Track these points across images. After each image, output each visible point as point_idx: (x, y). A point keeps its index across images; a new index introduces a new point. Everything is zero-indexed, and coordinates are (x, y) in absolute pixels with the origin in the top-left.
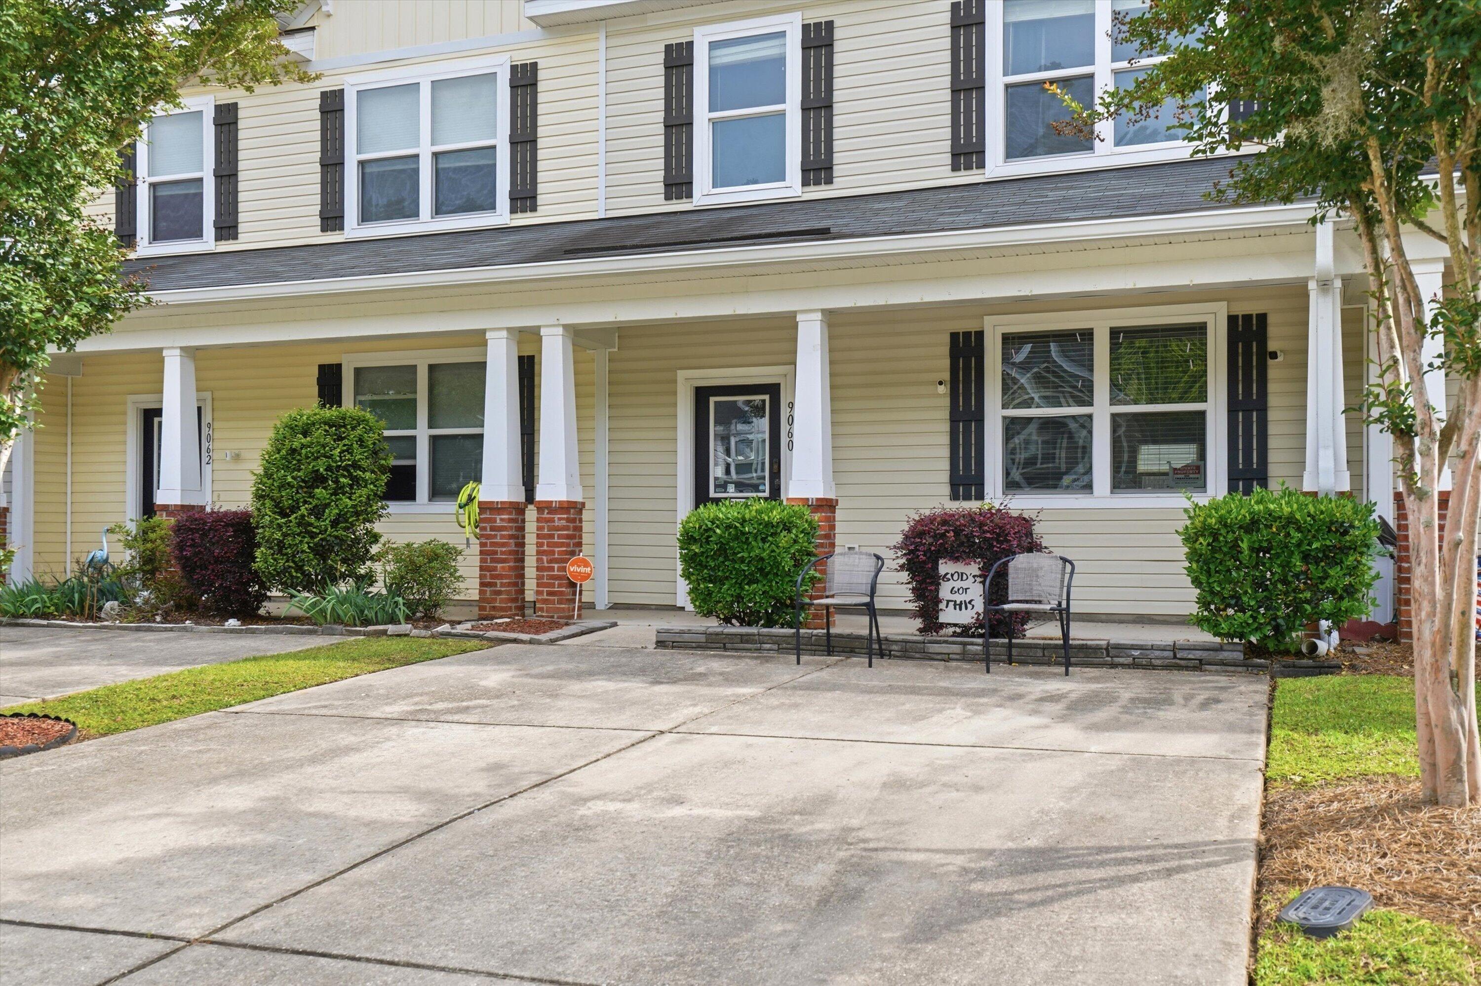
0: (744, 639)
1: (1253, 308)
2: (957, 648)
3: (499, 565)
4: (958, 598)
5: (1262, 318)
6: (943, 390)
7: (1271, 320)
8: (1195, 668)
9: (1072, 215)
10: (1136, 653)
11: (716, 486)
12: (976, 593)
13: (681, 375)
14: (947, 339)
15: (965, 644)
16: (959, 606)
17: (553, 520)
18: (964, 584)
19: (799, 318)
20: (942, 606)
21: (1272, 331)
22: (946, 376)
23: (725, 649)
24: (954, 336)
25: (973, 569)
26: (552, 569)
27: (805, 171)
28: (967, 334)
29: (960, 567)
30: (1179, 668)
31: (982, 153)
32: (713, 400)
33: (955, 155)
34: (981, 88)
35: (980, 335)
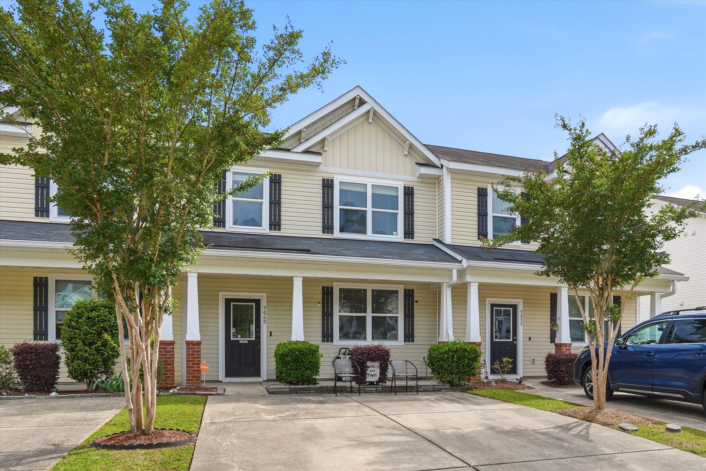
0: (303, 389)
1: (410, 287)
2: (374, 389)
3: (168, 366)
4: (372, 373)
5: (413, 290)
6: (320, 305)
7: (415, 291)
8: (439, 391)
9: (389, 257)
10: (424, 387)
11: (233, 336)
12: (377, 371)
13: (221, 294)
14: (321, 288)
15: (377, 387)
16: (372, 376)
17: (194, 348)
18: (374, 369)
19: (294, 279)
20: (367, 376)
21: (415, 295)
22: (321, 301)
23: (297, 393)
24: (323, 288)
25: (377, 364)
26: (194, 367)
27: (270, 225)
28: (328, 288)
29: (373, 364)
30: (436, 391)
31: (332, 229)
32: (232, 304)
33: (324, 229)
34: (332, 208)
35: (332, 288)
